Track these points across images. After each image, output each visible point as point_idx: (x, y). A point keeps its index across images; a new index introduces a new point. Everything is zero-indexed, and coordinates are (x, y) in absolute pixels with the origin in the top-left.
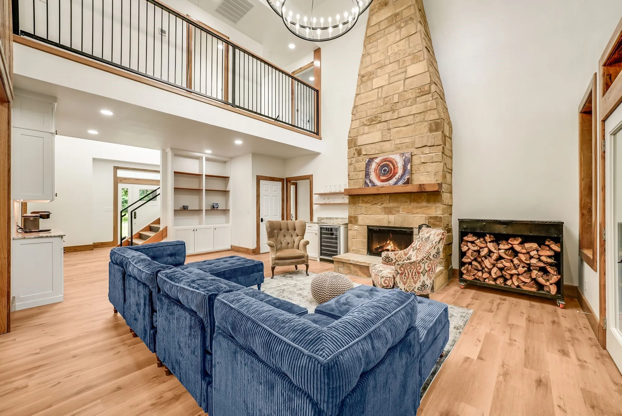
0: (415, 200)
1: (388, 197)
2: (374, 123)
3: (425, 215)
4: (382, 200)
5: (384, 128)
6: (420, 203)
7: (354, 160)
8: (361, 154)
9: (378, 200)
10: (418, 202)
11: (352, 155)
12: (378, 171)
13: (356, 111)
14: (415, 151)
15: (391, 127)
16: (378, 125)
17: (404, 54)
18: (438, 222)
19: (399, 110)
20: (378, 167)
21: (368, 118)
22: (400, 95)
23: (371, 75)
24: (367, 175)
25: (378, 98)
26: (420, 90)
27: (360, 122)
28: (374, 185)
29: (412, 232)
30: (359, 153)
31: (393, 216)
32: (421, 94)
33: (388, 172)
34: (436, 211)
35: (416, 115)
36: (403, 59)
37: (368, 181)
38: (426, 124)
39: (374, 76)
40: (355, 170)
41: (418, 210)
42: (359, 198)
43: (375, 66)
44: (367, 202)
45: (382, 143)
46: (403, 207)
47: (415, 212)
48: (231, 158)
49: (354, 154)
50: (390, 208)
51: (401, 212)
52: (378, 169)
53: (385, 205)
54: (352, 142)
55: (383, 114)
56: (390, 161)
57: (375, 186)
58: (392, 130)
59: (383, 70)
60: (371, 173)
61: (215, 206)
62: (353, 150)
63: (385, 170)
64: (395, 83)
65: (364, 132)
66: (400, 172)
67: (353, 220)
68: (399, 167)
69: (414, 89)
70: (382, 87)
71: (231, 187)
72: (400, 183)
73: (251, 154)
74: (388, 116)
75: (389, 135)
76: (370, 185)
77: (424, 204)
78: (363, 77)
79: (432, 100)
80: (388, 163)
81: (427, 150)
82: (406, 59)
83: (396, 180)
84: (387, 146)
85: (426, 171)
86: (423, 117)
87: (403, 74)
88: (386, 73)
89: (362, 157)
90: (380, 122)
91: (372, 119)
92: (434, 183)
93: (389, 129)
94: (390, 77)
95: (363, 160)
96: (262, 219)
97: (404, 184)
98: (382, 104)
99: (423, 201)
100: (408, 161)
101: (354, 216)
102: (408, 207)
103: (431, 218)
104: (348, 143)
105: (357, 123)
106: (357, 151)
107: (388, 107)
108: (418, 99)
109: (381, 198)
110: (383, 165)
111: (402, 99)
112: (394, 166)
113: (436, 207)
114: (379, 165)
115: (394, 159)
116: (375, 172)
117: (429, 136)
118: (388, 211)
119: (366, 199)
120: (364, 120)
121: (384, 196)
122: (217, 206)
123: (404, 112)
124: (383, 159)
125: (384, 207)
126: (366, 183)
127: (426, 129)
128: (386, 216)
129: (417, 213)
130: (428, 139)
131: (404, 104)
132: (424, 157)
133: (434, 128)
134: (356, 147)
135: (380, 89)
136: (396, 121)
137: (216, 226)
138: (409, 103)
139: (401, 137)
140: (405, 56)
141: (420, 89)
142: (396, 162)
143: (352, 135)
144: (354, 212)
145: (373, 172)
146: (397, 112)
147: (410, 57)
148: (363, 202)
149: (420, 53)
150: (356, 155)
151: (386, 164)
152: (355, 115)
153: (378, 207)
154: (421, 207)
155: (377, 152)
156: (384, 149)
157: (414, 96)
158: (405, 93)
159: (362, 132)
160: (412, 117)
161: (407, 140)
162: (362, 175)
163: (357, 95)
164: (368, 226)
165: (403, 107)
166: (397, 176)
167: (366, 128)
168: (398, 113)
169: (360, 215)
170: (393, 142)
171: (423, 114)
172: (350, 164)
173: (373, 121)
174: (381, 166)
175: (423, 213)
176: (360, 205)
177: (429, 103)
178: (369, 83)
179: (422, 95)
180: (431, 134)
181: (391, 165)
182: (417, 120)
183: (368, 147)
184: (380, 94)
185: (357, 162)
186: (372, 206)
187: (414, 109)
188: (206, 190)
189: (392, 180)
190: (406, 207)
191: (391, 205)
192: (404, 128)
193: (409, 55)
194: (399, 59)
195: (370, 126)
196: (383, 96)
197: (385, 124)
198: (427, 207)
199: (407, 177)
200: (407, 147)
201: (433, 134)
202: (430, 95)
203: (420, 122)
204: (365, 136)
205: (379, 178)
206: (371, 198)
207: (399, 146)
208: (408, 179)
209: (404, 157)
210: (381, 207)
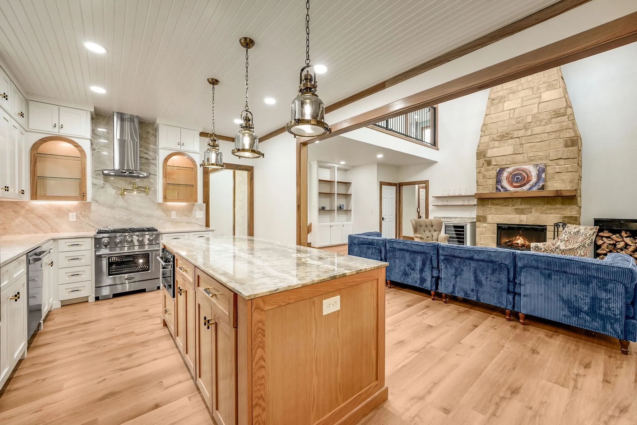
0: (548, 203)
1: (520, 200)
2: (505, 139)
3: (559, 215)
4: (513, 202)
5: (516, 143)
6: (554, 205)
7: (483, 169)
8: (491, 164)
9: (508, 202)
10: (551, 204)
11: (481, 165)
12: (510, 179)
13: (486, 128)
14: (550, 163)
15: (523, 142)
16: (510, 141)
17: (538, 83)
18: (573, 220)
19: (533, 129)
20: (510, 175)
21: (499, 135)
22: (534, 116)
23: (502, 99)
24: (499, 181)
25: (510, 118)
26: (555, 113)
27: (490, 138)
28: (506, 190)
29: (546, 229)
30: (489, 163)
31: (526, 215)
32: (556, 116)
33: (521, 179)
34: (571, 212)
35: (550, 133)
36: (538, 87)
37: (500, 187)
38: (561, 140)
39: (506, 100)
40: (484, 177)
41: (552, 211)
42: (488, 201)
43: (507, 92)
44: (496, 204)
45: (514, 156)
46: (536, 208)
47: (549, 212)
48: (353, 167)
49: (483, 164)
50: (522, 209)
51: (533, 212)
52: (510, 177)
53: (517, 207)
54: (481, 154)
55: (515, 132)
56: (523, 171)
57: (508, 191)
58: (525, 145)
59: (515, 95)
60: (503, 180)
61: (342, 207)
62: (482, 161)
63: (517, 178)
64: (528, 106)
65: (494, 146)
66: (534, 180)
67: (481, 219)
68: (533, 176)
69: (549, 112)
70: (514, 109)
71: (352, 190)
72: (535, 189)
73: (376, 164)
74: (521, 133)
75: (522, 149)
76: (502, 190)
77: (559, 206)
78: (494, 100)
79: (568, 121)
80: (521, 172)
81: (562, 162)
82: (541, 86)
83: (530, 186)
84: (519, 158)
85: (561, 179)
86: (558, 135)
87: (538, 99)
88: (519, 98)
89: (490, 167)
90: (512, 138)
91: (503, 135)
92: (569, 189)
93: (522, 144)
94: (523, 101)
95: (493, 169)
96: (383, 218)
97: (538, 189)
98: (514, 123)
99: (557, 203)
100: (542, 171)
101: (483, 216)
102: (541, 208)
103: (565, 217)
104: (477, 155)
105: (486, 139)
106: (486, 162)
107: (521, 125)
108: (553, 120)
109: (513, 201)
110: (515, 174)
111: (536, 119)
112: (527, 175)
113: (571, 209)
114: (511, 174)
115: (527, 169)
116: (506, 179)
117: (564, 151)
118: (521, 212)
119: (496, 202)
120: (494, 136)
121: (515, 200)
122: (343, 207)
123: (537, 130)
124: (516, 169)
125: (516, 209)
126: (497, 188)
127: (562, 145)
128: (518, 216)
129: (551, 214)
130: (563, 153)
131: (538, 124)
132: (559, 168)
133: (570, 144)
134: (485, 159)
135: (512, 111)
136: (529, 137)
137: (344, 223)
138: (543, 123)
139: (534, 151)
140: (539, 84)
141: (556, 111)
142: (529, 172)
143: (481, 148)
144: (482, 212)
145: (505, 180)
146: (530, 130)
147: (545, 85)
148: (493, 204)
149: (556, 82)
150: (486, 165)
151: (519, 173)
152: (484, 131)
153: (510, 208)
154: (555, 209)
155: (508, 163)
156: (516, 160)
157: (549, 117)
158: (539, 114)
159: (492, 146)
160: (546, 134)
161: (541, 153)
162: (493, 182)
163: (486, 115)
164: (498, 224)
165: (537, 126)
166: (531, 183)
167: (497, 143)
168: (532, 131)
169: (489, 215)
170: (526, 155)
171: (558, 132)
172: (479, 173)
173: (504, 137)
174: (513, 175)
175: (557, 214)
176: (489, 206)
177: (565, 123)
178: (500, 105)
179: (558, 117)
180: (566, 149)
181: (524, 174)
182: (552, 137)
183: (498, 158)
184: (511, 116)
185: (487, 171)
186: (502, 208)
187: (549, 128)
188: (337, 194)
189: (526, 186)
190: (539, 208)
191: (523, 207)
192: (538, 143)
193: (544, 83)
194: (532, 86)
195: (501, 141)
196: (516, 117)
197: (517, 139)
198: (561, 208)
199: (541, 184)
200: (540, 159)
201: (568, 149)
202: (566, 117)
203: (555, 139)
204: (495, 150)
205: (511, 184)
206: (502, 201)
207: (532, 158)
208: (543, 186)
209: (538, 168)
210: (512, 208)
